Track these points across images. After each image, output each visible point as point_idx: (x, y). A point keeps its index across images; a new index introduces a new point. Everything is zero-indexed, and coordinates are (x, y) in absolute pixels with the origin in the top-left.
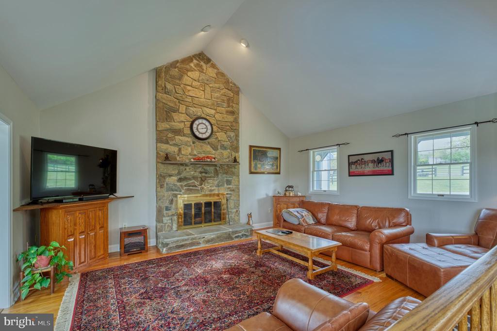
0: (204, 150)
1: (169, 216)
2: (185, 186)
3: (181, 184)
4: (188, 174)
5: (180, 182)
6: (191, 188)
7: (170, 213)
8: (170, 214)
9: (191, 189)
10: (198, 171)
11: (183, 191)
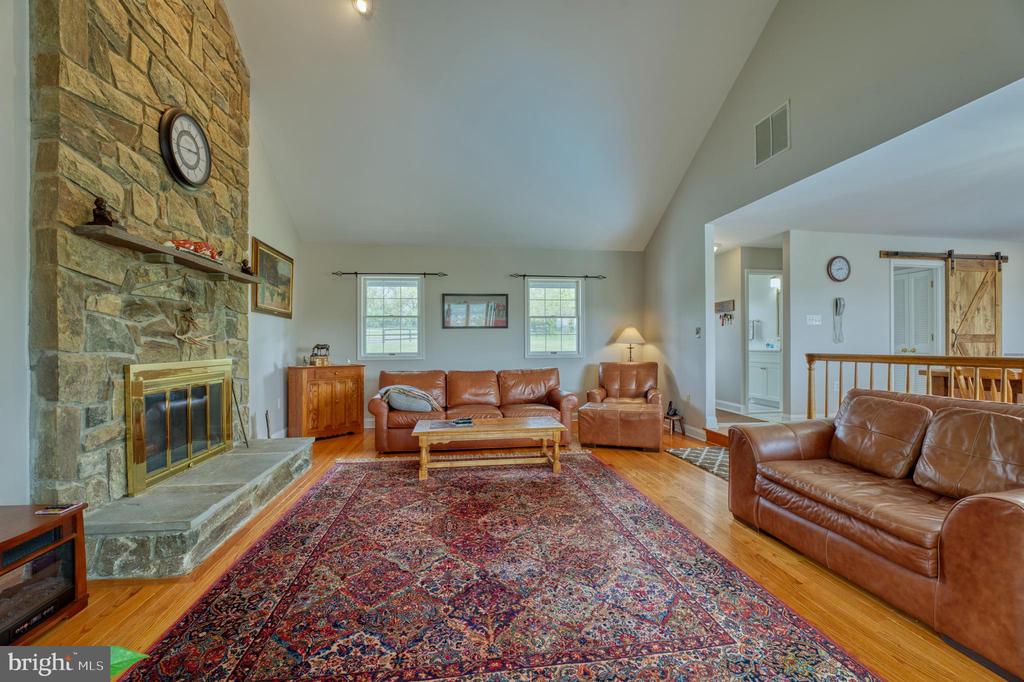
0: (189, 222)
1: (99, 446)
2: (146, 331)
3: (130, 323)
4: (150, 291)
5: (131, 316)
6: (159, 339)
7: (101, 432)
8: (105, 438)
9: (160, 345)
10: (175, 283)
11: (138, 350)
